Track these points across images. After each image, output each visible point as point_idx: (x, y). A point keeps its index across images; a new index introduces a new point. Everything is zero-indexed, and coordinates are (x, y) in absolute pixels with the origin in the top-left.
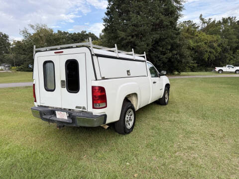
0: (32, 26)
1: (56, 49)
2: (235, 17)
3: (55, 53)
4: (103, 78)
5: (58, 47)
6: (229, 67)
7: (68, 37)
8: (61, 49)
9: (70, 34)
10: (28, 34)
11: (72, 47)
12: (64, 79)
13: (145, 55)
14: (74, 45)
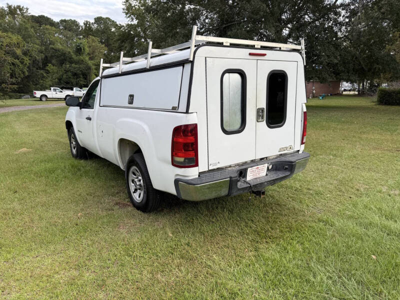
1: (253, 47)
2: (27, 9)
3: (250, 54)
6: (55, 90)
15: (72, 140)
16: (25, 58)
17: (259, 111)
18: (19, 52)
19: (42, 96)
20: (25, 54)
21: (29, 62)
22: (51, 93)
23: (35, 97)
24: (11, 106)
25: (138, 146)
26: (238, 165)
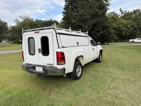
0: (21, 17)
1: (36, 30)
4: (63, 47)
5: (37, 29)
6: (138, 39)
7: (42, 23)
8: (38, 30)
9: (43, 21)
10: (18, 21)
11: (44, 29)
12: (40, 48)
13: (87, 33)
14: (46, 28)
18: (129, 26)
20: (132, 26)
21: (132, 29)
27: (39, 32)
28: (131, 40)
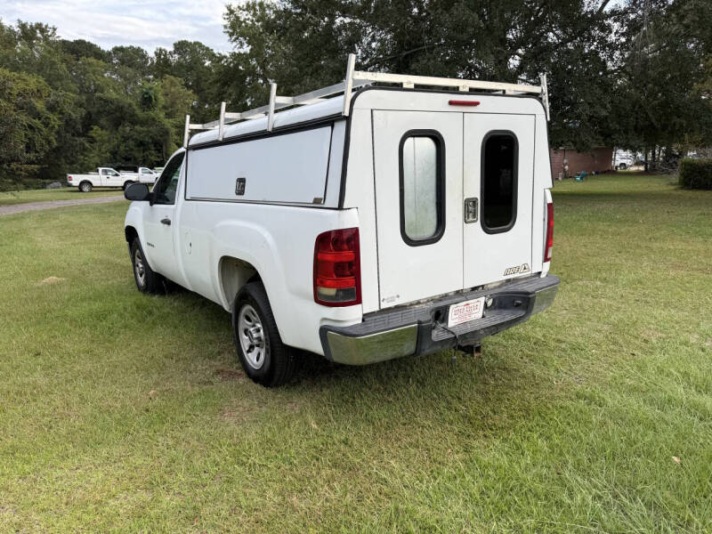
2: (55, 29)
3: (451, 103)
5: (463, 84)
6: (105, 172)
15: (138, 260)
16: (51, 116)
17: (469, 204)
18: (40, 105)
19: (83, 183)
20: (51, 108)
21: (59, 122)
22: (98, 178)
23: (70, 186)
24: (26, 202)
25: (254, 269)
26: (432, 300)
27: (476, 104)
28: (76, 179)
